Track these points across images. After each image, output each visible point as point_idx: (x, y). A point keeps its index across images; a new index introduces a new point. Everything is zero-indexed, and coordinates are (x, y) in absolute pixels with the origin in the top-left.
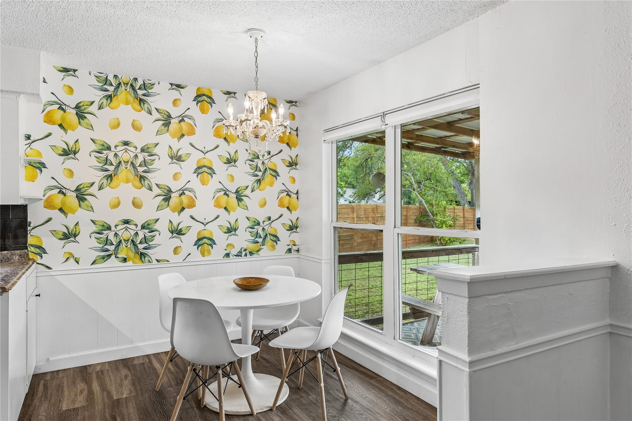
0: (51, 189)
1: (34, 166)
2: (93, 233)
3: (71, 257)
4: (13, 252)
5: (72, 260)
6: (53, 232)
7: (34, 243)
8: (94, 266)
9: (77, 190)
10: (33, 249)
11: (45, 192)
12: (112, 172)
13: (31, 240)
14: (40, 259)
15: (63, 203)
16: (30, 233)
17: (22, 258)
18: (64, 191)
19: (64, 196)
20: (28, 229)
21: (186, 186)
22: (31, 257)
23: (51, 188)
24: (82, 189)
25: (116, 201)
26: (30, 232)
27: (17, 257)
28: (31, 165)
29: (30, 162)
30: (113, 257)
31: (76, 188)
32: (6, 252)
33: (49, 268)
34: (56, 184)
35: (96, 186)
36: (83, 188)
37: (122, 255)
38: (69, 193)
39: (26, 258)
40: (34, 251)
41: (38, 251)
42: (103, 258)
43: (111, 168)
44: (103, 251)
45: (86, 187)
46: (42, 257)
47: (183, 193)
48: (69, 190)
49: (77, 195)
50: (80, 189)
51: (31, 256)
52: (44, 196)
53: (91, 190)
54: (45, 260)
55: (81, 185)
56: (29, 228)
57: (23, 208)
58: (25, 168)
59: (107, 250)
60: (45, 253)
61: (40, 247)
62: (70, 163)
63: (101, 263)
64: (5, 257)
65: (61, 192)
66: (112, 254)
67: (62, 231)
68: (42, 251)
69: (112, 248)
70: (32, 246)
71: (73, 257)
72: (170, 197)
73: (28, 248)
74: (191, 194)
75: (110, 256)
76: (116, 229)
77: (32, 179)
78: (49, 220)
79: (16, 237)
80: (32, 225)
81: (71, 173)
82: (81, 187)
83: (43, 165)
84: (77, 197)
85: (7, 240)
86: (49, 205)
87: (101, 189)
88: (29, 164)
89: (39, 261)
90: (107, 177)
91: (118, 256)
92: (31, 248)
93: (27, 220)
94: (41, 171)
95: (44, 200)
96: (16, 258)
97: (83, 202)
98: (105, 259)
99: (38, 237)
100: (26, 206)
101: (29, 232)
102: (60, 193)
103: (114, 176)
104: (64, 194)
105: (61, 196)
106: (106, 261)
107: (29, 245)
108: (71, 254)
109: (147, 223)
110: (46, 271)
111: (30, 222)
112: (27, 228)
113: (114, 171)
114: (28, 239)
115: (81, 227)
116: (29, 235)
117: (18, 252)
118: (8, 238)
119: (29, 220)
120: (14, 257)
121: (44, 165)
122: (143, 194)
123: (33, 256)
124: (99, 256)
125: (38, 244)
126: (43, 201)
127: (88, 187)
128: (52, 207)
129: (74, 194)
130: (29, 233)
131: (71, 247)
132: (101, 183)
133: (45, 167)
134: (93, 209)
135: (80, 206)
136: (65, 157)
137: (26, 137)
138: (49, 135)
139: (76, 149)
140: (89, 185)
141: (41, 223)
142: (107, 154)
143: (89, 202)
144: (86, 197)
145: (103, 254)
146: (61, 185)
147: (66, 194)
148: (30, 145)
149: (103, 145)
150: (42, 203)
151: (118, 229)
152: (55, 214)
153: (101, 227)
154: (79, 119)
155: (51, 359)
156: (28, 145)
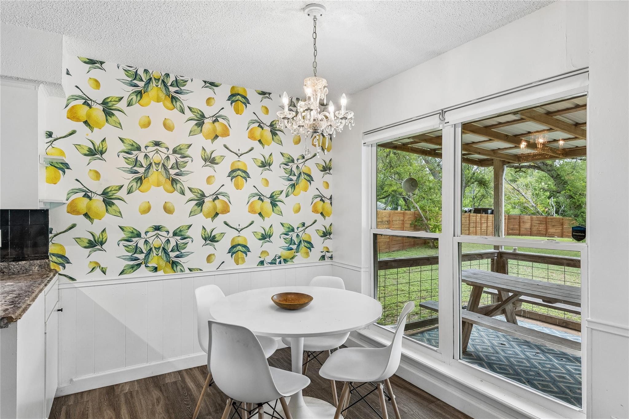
0: (75, 193)
1: (55, 167)
2: (121, 240)
3: (97, 267)
4: (32, 262)
5: (98, 270)
6: (78, 239)
7: (55, 252)
8: (122, 276)
9: (105, 193)
10: (54, 259)
11: (68, 196)
12: (142, 174)
13: (52, 249)
14: (63, 270)
15: (89, 208)
16: (52, 241)
17: (42, 268)
18: (90, 194)
19: (89, 200)
20: (50, 237)
21: (220, 191)
22: (52, 268)
23: (75, 191)
24: (109, 192)
25: (147, 206)
26: (52, 240)
27: (37, 267)
28: (53, 166)
29: (52, 163)
30: (143, 266)
31: (103, 192)
32: (24, 262)
33: (73, 279)
34: (81, 187)
35: (125, 190)
36: (110, 191)
37: (152, 264)
38: (95, 197)
39: (46, 269)
40: (56, 261)
41: (60, 260)
42: (132, 267)
43: (142, 170)
44: (132, 260)
45: (114, 190)
46: (64, 267)
47: (217, 198)
48: (96, 193)
49: (104, 198)
50: (108, 193)
52: (67, 200)
53: (119, 194)
54: (69, 270)
55: (108, 188)
56: (50, 235)
57: (44, 213)
58: (46, 169)
59: (137, 259)
60: (69, 263)
61: (62, 257)
62: (96, 164)
63: (130, 273)
64: (23, 268)
65: (86, 196)
66: (141, 263)
67: (87, 239)
68: (64, 260)
69: (142, 256)
70: (54, 255)
71: (100, 266)
72: (204, 202)
73: (50, 257)
74: (225, 199)
75: (139, 265)
76: (146, 236)
77: (54, 181)
78: (73, 226)
79: (35, 245)
80: (54, 232)
81: (97, 175)
82: (109, 190)
83: (67, 166)
84: (104, 201)
85: (25, 249)
86: (73, 210)
87: (130, 192)
88: (51, 165)
89: (62, 271)
90: (137, 180)
91: (148, 265)
92: (53, 257)
93: (48, 226)
94: (64, 172)
95: (67, 204)
96: (35, 269)
97: (111, 207)
98: (134, 269)
99: (61, 245)
100: (47, 210)
101: (50, 240)
102: (85, 197)
103: (145, 178)
104: (90, 198)
105: (87, 200)
106: (135, 270)
107: (50, 255)
108: (97, 263)
109: (179, 230)
110: (69, 282)
111: (52, 229)
112: (48, 236)
113: (144, 173)
114: (49, 248)
115: (108, 234)
116: (50, 243)
117: (38, 262)
118: (27, 247)
119: (50, 227)
120: (33, 267)
121: (67, 165)
122: (175, 198)
123: (54, 266)
124: (128, 265)
125: (60, 253)
126: (66, 206)
127: (116, 190)
128: (76, 212)
129: (101, 198)
130: (51, 241)
131: (97, 256)
132: (130, 186)
133: (68, 168)
134: (121, 215)
135: (107, 212)
136: (91, 158)
137: (46, 135)
138: (73, 133)
139: (102, 149)
140: (117, 188)
141: (64, 230)
142: (137, 154)
143: (117, 207)
144: (113, 201)
145: (132, 263)
146: (86, 188)
147: (92, 198)
148: (52, 144)
149: (132, 145)
150: (65, 208)
151: (148, 236)
152: (80, 220)
153: (130, 234)
154: (106, 117)
155: (74, 380)
156: (50, 143)
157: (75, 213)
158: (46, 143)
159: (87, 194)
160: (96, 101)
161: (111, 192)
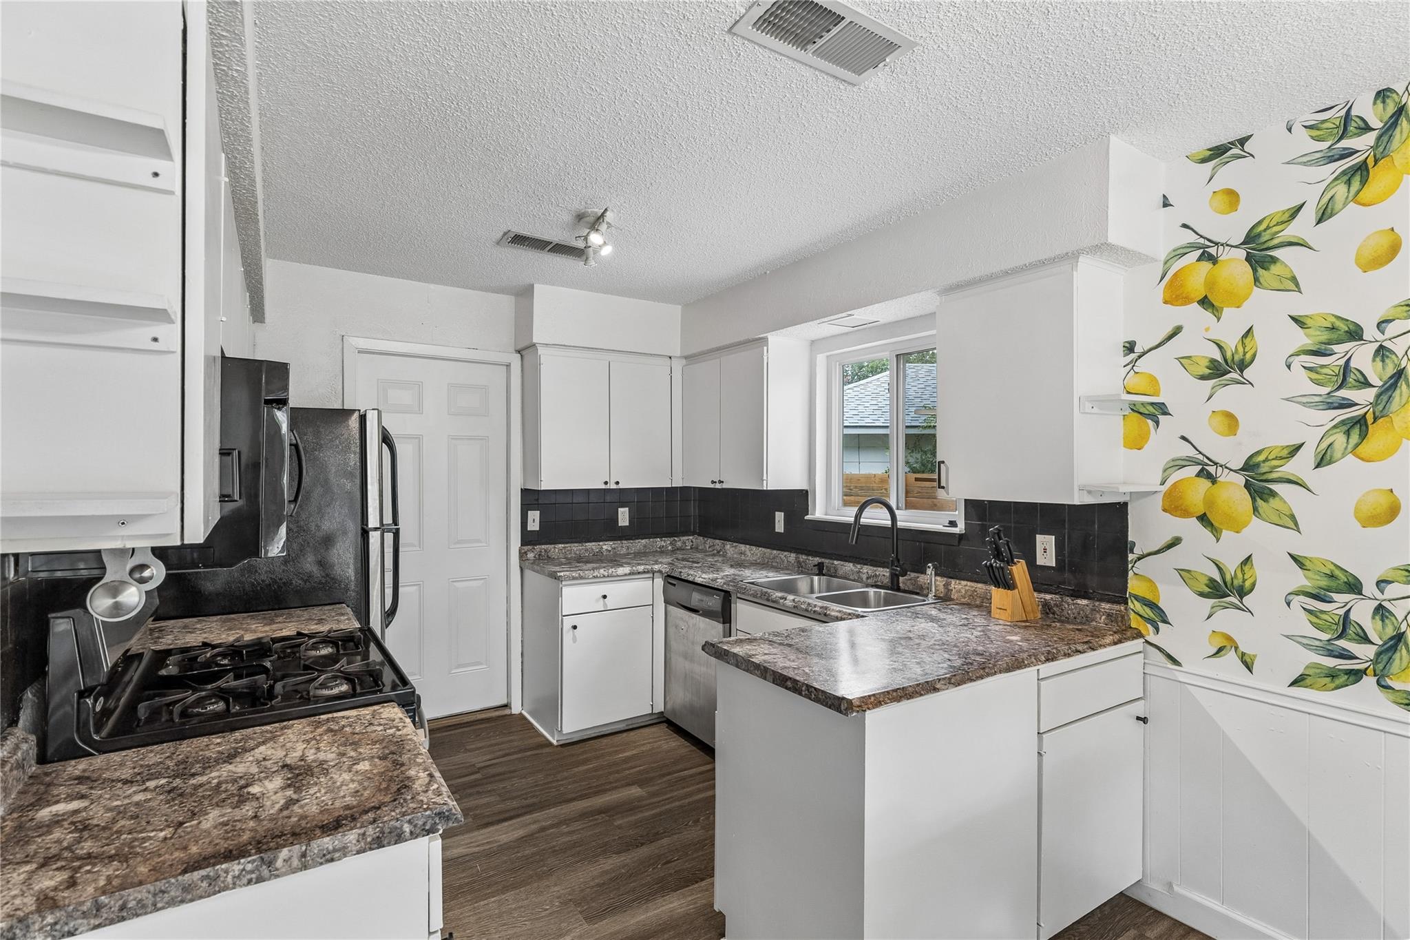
0: (1179, 467)
1: (1141, 413)
2: (1297, 593)
3: (1229, 647)
4: (1097, 603)
5: (1231, 657)
6: (1183, 572)
7: (1140, 593)
8: (1298, 691)
9: (1249, 466)
10: (1138, 606)
11: (1166, 474)
12: (1369, 407)
13: (1134, 586)
14: (1154, 634)
15: (1210, 502)
16: (1134, 568)
17: (1112, 622)
18: (1212, 469)
19: (1210, 484)
20: (1129, 559)
22: (1133, 625)
23: (1179, 463)
24: (1262, 465)
25: (1384, 501)
26: (1133, 566)
27: (1104, 616)
28: (1136, 411)
29: (1134, 405)
30: (1369, 681)
31: (1246, 463)
32: (1085, 602)
33: (1175, 661)
34: (1193, 453)
35: (1307, 457)
36: (1264, 461)
37: (1403, 683)
38: (1224, 477)
39: (1123, 624)
40: (1142, 612)
41: (1148, 612)
42: (1332, 674)
43: (1364, 397)
44: (1331, 654)
45: (1276, 459)
46: (1157, 630)
48: (1226, 468)
49: (1247, 480)
50: (1257, 465)
51: (1135, 622)
52: (1163, 483)
53: (1290, 468)
54: (1165, 637)
55: (1258, 453)
56: (1131, 557)
57: (1118, 512)
58: (1124, 419)
59: (1346, 655)
60: (1166, 621)
61: (1152, 605)
62: (1229, 396)
63: (1324, 688)
64: (1081, 612)
65: (1204, 474)
66: (1364, 672)
67: (1206, 575)
68: (1159, 617)
69: (1366, 652)
70: (1137, 598)
71: (1236, 648)
73: (1129, 601)
75: (1356, 676)
76: (1383, 593)
77: (1138, 442)
78: (1175, 542)
79: (1104, 572)
80: (1138, 551)
81: (1231, 422)
82: (1261, 458)
83: (1162, 409)
84: (1248, 486)
85: (1089, 577)
86: (1174, 505)
87: (1324, 463)
88: (1132, 409)
89: (1151, 637)
90: (1348, 426)
91: (1390, 682)
92: (1136, 602)
93: (1127, 537)
94: (1157, 423)
95: (1163, 493)
96: (1100, 619)
97: (1265, 501)
98: (1338, 682)
99: (1150, 581)
100: (1126, 504)
101: (1130, 566)
102: (1202, 477)
103: (1375, 419)
104: (1212, 479)
105: (1205, 484)
106: (1342, 687)
107: (1130, 596)
108: (1229, 638)
110: (1165, 665)
111: (1134, 544)
112: (1127, 557)
113: (1375, 404)
114: (1129, 581)
115: (1259, 571)
116: (1131, 573)
117: (1106, 606)
118: (1092, 572)
119: (1129, 539)
120: (1098, 616)
121: (1163, 407)
123: (1138, 622)
124: (1317, 666)
125: (1149, 596)
126: (1160, 497)
127: (1282, 458)
128: (1181, 510)
129: (1240, 480)
130: (1132, 569)
131: (1228, 620)
132: (1324, 445)
133: (1166, 413)
134: (1296, 524)
135: (1256, 513)
136: (1216, 382)
137: (1125, 349)
138: (1177, 331)
139: (1244, 355)
140: (1285, 453)
141: (1156, 549)
142: (1347, 352)
143: (1285, 502)
144: (1274, 487)
145: (1331, 662)
146: (1204, 455)
147: (1218, 479)
148: (1133, 366)
149: (1333, 328)
150: (1158, 501)
151: (1387, 595)
152: (1189, 528)
153: (1326, 579)
154: (1255, 271)
155: (1176, 888)
156: (1131, 366)
157: (1179, 513)
158: (1124, 366)
159: (1207, 470)
160: (1228, 243)
161: (1267, 464)
